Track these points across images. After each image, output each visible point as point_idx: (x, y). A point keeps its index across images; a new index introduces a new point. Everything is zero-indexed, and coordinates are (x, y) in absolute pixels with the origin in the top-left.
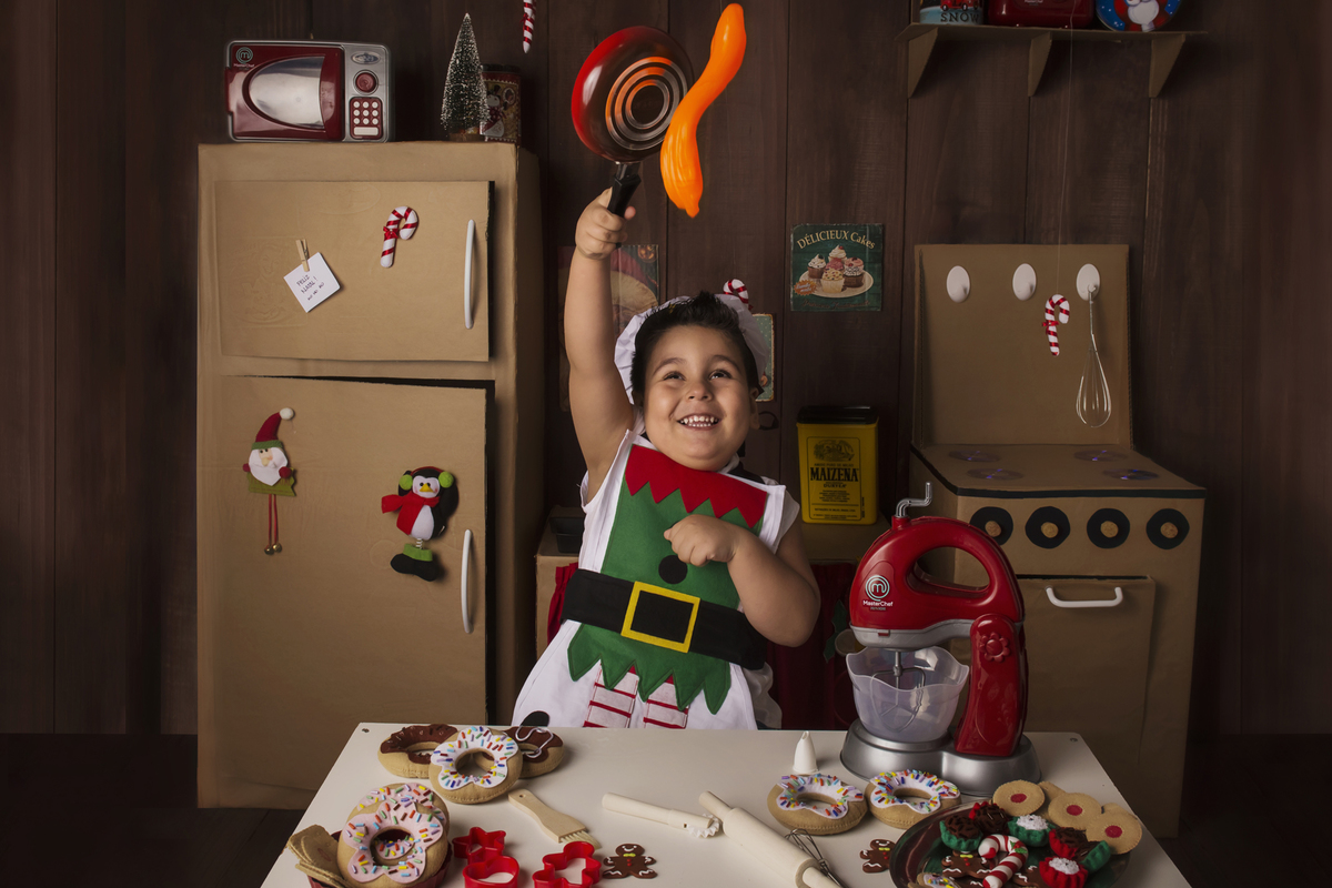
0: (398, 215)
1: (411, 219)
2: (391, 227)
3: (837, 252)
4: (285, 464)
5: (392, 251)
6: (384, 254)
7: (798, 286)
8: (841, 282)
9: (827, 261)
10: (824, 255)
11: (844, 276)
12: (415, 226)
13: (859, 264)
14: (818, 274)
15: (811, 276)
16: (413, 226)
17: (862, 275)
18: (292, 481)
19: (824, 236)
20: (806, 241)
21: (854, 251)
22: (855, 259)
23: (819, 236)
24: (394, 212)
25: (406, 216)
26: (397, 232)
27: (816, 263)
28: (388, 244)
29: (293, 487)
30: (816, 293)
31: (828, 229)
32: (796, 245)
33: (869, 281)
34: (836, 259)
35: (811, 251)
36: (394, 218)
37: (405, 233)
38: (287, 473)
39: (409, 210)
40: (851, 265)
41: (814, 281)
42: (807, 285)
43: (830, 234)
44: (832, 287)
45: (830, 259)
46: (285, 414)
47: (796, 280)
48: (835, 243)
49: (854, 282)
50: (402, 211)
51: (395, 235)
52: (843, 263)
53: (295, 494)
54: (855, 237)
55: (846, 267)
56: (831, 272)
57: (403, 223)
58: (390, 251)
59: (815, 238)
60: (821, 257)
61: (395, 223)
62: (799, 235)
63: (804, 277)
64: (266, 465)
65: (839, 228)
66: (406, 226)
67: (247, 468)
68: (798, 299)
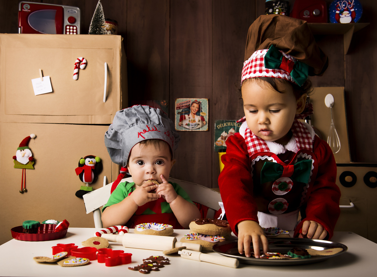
0: (79, 60)
1: (84, 61)
2: (77, 64)
4: (31, 156)
5: (78, 73)
6: (74, 75)
12: (86, 64)
16: (84, 64)
18: (33, 163)
24: (78, 59)
25: (82, 61)
26: (79, 66)
28: (76, 70)
29: (34, 165)
36: (78, 61)
37: (82, 66)
38: (32, 160)
39: (83, 59)
46: (32, 136)
50: (81, 59)
51: (78, 67)
53: (34, 169)
57: (82, 63)
58: (76, 74)
61: (78, 63)
64: (23, 156)
66: (82, 64)
67: (15, 158)
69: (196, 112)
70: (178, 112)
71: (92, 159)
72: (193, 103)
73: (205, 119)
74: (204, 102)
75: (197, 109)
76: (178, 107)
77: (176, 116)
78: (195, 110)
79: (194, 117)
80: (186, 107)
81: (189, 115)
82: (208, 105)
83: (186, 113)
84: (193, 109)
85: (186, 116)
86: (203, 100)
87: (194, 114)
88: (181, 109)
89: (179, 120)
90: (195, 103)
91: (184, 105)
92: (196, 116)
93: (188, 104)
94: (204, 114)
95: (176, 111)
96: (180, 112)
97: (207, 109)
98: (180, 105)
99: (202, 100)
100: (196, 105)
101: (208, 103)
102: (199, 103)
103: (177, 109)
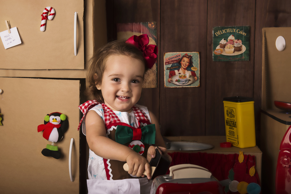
3: (231, 37)
6: (41, 26)
7: (215, 51)
8: (233, 49)
9: (227, 41)
10: (226, 39)
11: (234, 47)
12: (54, 14)
13: (240, 42)
14: (224, 46)
15: (221, 47)
17: (241, 46)
19: (226, 31)
20: (218, 33)
21: (238, 37)
22: (238, 40)
23: (224, 31)
24: (45, 9)
27: (223, 42)
30: (223, 54)
31: (228, 28)
32: (215, 35)
33: (244, 49)
34: (231, 40)
35: (220, 37)
40: (237, 42)
41: (222, 49)
42: (219, 51)
43: (228, 30)
44: (229, 51)
45: (228, 40)
47: (215, 49)
48: (230, 33)
49: (238, 49)
52: (234, 42)
54: (239, 31)
55: (235, 43)
56: (229, 45)
59: (222, 32)
60: (225, 39)
62: (216, 31)
63: (218, 47)
65: (232, 28)
68: (216, 56)
69: (186, 66)
70: (167, 68)
71: (57, 117)
72: (183, 57)
73: (196, 74)
74: (195, 55)
75: (187, 64)
76: (167, 63)
77: (165, 72)
78: (186, 64)
79: (184, 73)
80: (176, 62)
81: (179, 71)
82: (199, 59)
83: (176, 69)
84: (183, 64)
85: (176, 71)
86: (194, 53)
87: (185, 69)
88: (170, 64)
89: (168, 76)
90: (185, 57)
91: (173, 59)
92: (186, 71)
93: (177, 58)
94: (195, 69)
95: (165, 67)
96: (169, 68)
97: (198, 63)
98: (169, 60)
99: (192, 53)
100: (186, 59)
101: (199, 57)
102: (190, 58)
103: (165, 65)
